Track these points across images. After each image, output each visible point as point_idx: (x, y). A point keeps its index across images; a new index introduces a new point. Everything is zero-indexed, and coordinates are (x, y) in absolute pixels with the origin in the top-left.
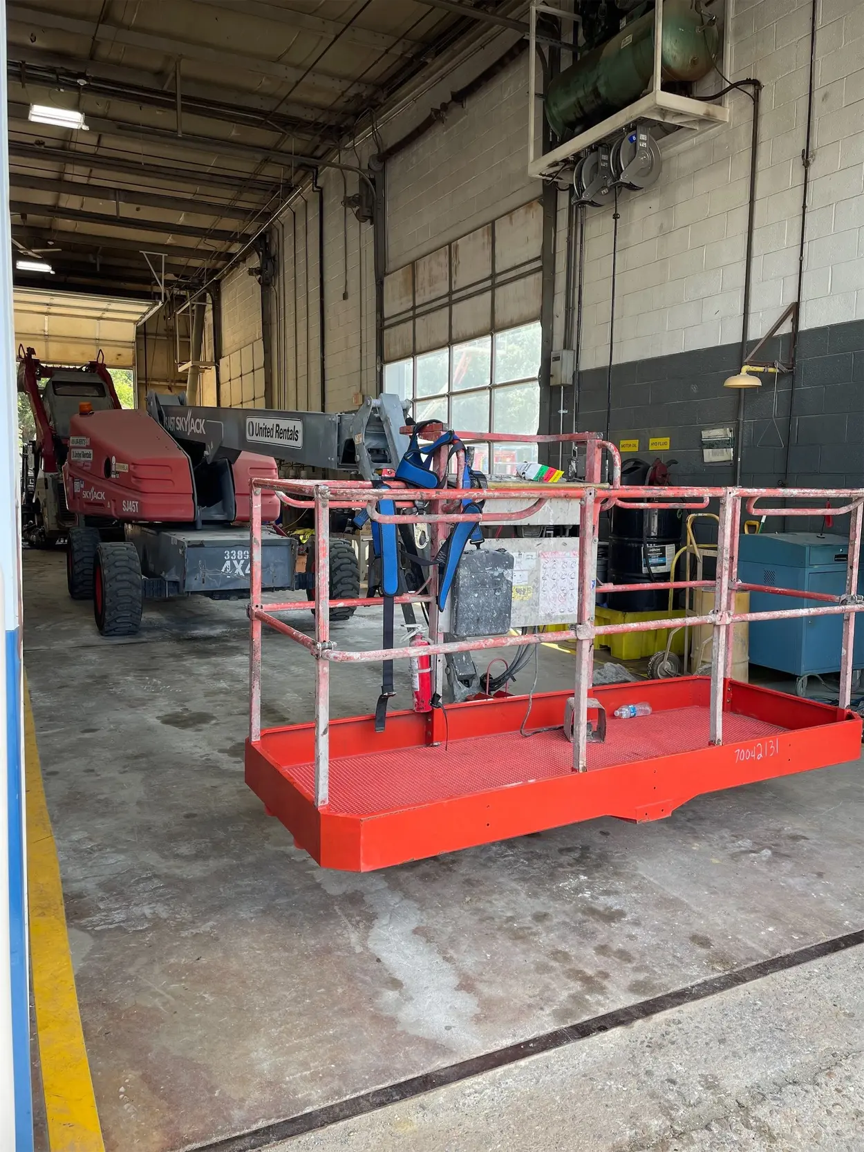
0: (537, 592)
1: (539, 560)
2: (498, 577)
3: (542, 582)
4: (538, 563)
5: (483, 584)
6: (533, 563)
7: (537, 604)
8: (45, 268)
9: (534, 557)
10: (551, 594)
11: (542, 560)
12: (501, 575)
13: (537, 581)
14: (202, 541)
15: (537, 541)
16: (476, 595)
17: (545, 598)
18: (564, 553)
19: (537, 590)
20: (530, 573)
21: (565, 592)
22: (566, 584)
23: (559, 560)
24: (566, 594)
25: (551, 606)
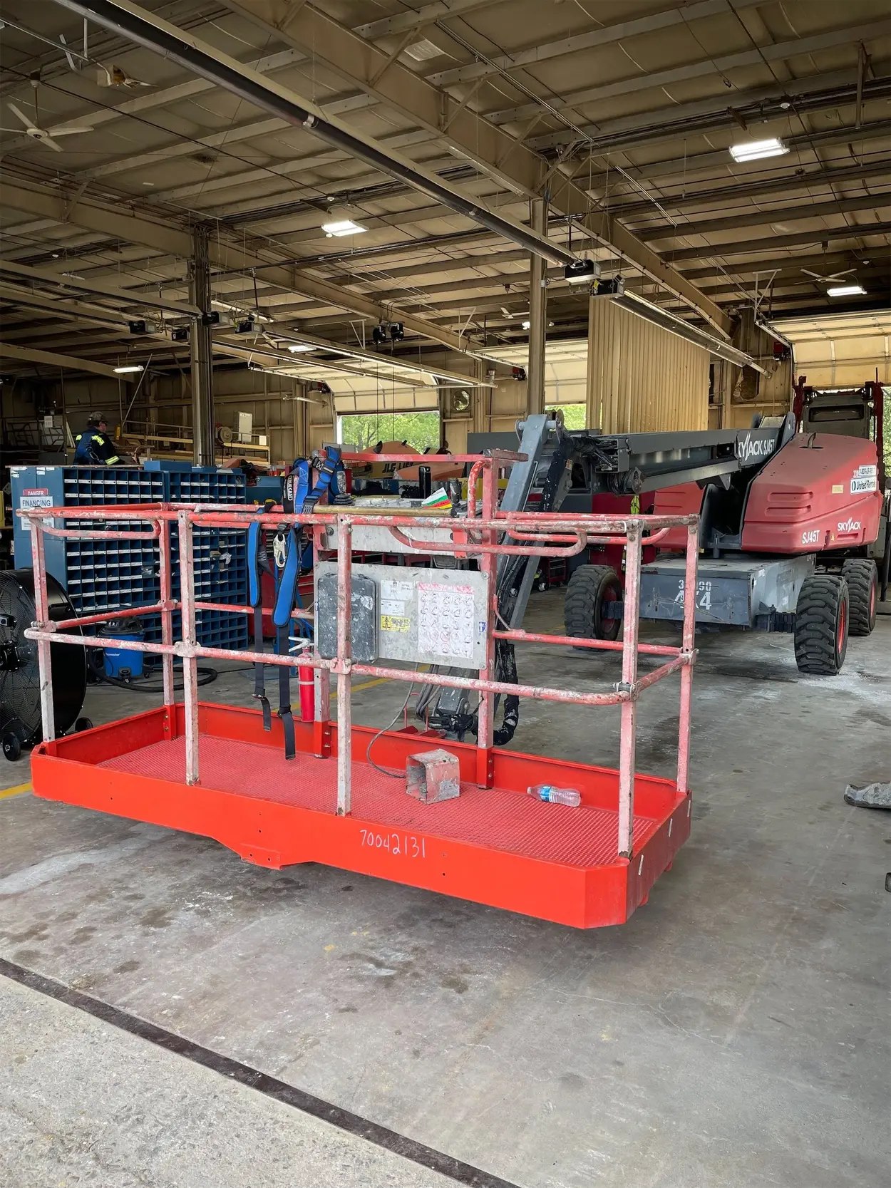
0: (415, 625)
1: (417, 592)
2: (355, 603)
3: (421, 617)
4: (416, 595)
6: (410, 594)
7: (416, 639)
8: (856, 290)
9: (411, 587)
10: (431, 631)
11: (420, 593)
12: (358, 601)
13: (415, 613)
15: (414, 570)
16: (334, 618)
17: (425, 635)
18: (445, 586)
19: (415, 624)
20: (408, 603)
21: (448, 630)
22: (449, 622)
23: (440, 594)
24: (449, 633)
25: (432, 643)
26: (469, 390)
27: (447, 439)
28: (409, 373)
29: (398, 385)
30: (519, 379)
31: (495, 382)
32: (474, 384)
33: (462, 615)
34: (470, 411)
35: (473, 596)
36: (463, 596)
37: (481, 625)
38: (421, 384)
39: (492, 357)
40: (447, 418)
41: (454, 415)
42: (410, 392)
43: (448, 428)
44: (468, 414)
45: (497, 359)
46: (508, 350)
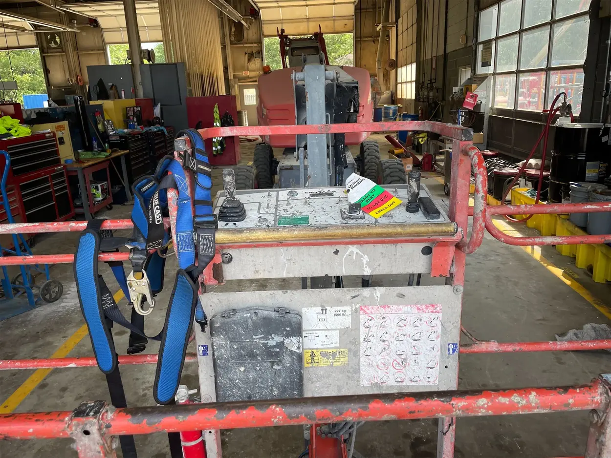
0: (356, 356)
1: (358, 317)
2: (275, 347)
3: (364, 345)
4: (356, 321)
5: (252, 356)
6: (347, 321)
7: (357, 371)
9: (348, 312)
10: (379, 360)
11: (363, 317)
12: (281, 345)
13: (355, 342)
14: (292, 166)
16: (242, 369)
17: (369, 365)
18: (401, 307)
19: (356, 354)
20: (343, 332)
21: (403, 357)
22: (405, 347)
23: (392, 317)
24: (405, 360)
25: (381, 374)
26: (59, 34)
27: (48, 67)
28: (16, 21)
29: (7, 30)
30: (94, 26)
31: (78, 28)
32: (64, 29)
33: (424, 337)
34: (62, 48)
35: (440, 315)
36: (426, 316)
37: (451, 347)
38: (23, 29)
39: (75, 11)
40: (45, 53)
41: (49, 51)
42: (13, 35)
43: (47, 60)
44: (60, 50)
45: (78, 12)
46: (86, 6)
